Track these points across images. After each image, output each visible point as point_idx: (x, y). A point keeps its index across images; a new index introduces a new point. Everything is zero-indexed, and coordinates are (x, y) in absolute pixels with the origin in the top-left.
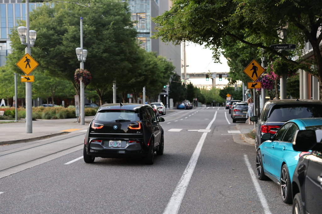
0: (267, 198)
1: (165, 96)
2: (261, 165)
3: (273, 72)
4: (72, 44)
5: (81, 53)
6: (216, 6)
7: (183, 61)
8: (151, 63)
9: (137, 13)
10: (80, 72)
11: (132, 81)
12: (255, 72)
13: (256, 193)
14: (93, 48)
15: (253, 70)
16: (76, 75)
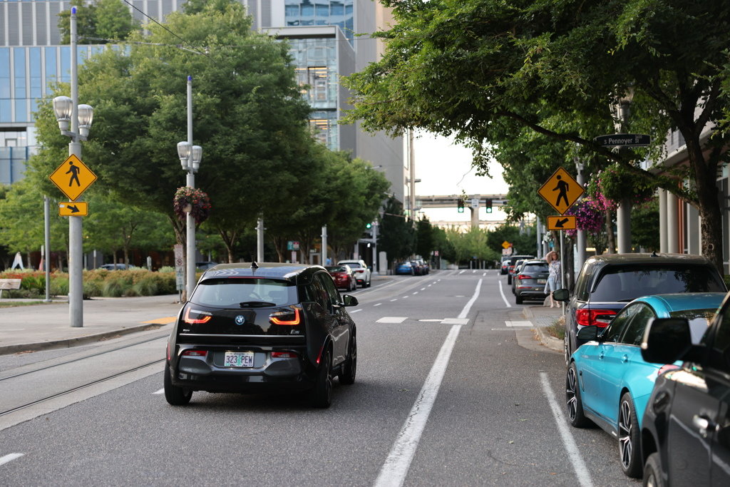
0: (589, 465)
1: (369, 245)
2: (577, 393)
3: (603, 195)
4: (170, 135)
5: (189, 153)
6: (480, 52)
7: (408, 169)
8: (338, 174)
9: (309, 68)
10: (186, 193)
11: (297, 213)
12: (563, 194)
13: (566, 456)
14: (214, 143)
15: (558, 191)
16: (178, 201)
